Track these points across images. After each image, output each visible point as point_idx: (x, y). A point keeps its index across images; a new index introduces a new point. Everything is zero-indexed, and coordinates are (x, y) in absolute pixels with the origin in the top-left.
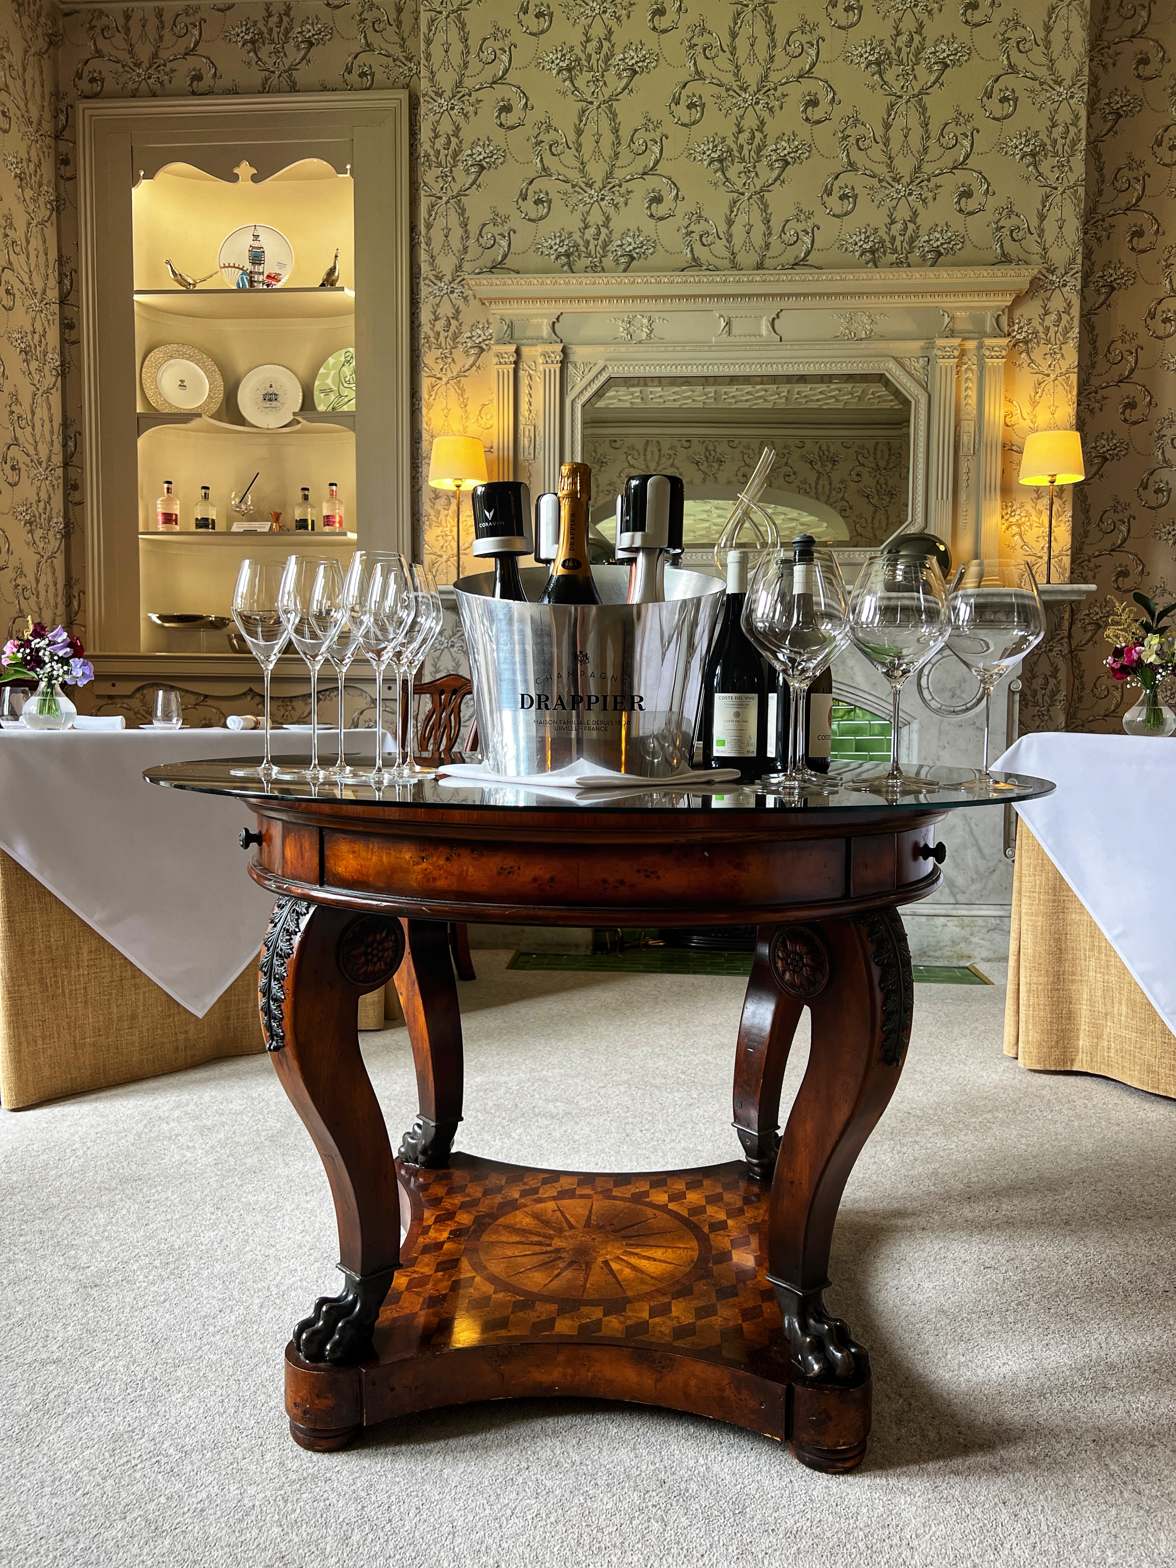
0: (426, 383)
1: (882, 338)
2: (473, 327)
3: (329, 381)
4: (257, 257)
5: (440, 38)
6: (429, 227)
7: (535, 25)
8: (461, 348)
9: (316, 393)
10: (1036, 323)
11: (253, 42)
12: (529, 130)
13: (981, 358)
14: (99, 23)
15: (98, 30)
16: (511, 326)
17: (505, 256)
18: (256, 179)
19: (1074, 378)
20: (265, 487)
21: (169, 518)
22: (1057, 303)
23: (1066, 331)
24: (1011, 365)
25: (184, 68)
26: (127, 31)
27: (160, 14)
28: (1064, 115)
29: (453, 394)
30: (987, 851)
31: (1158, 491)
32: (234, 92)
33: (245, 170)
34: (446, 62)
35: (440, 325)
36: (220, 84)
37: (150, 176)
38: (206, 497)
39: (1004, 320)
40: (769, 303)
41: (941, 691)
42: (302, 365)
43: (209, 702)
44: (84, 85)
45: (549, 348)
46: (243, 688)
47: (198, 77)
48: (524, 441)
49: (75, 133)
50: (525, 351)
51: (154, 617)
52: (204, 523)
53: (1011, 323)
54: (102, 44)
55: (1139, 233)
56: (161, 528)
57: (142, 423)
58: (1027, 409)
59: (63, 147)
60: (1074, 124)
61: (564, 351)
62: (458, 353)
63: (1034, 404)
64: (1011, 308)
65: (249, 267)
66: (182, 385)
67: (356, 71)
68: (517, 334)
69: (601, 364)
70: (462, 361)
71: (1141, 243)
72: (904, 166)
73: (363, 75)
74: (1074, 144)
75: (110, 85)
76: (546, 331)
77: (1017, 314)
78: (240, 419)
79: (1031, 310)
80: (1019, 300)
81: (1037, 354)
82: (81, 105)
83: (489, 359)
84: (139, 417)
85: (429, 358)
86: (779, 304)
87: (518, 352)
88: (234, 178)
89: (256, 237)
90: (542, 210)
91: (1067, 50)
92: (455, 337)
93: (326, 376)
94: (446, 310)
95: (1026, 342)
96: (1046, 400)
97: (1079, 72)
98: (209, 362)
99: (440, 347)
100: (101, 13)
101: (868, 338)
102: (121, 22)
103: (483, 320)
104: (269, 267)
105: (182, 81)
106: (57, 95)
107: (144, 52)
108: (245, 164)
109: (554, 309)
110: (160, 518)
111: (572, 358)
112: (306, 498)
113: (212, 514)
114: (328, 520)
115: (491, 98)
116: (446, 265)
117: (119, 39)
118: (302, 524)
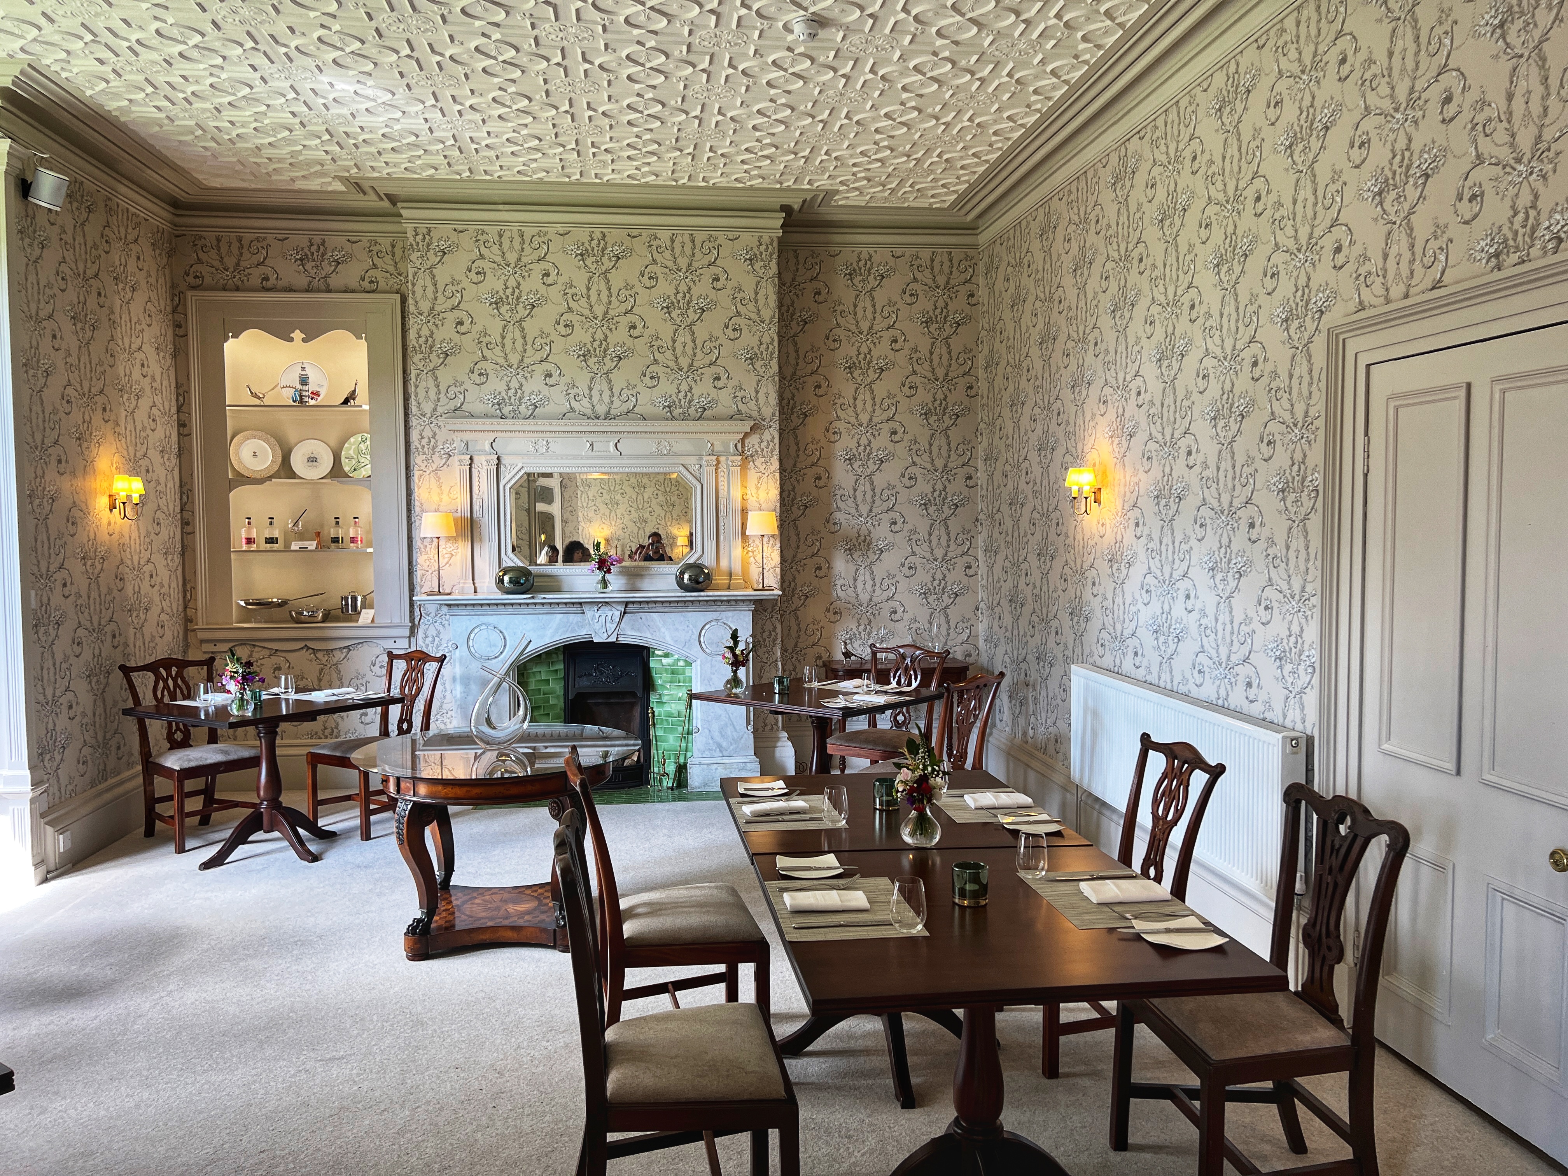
0: (416, 473)
1: (676, 455)
2: (444, 443)
3: (351, 452)
4: (304, 381)
5: (420, 283)
6: (416, 387)
7: (475, 278)
8: (437, 454)
9: (343, 459)
10: (756, 446)
11: (301, 260)
12: (474, 335)
13: (727, 465)
14: (200, 243)
15: (199, 247)
16: (467, 444)
17: (462, 404)
18: (304, 340)
19: (777, 475)
20: (310, 515)
21: (249, 541)
22: (767, 436)
23: (772, 451)
24: (744, 467)
25: (256, 274)
26: (219, 249)
27: (240, 240)
28: (766, 339)
29: (433, 481)
30: (738, 728)
31: (835, 524)
32: (290, 290)
33: (298, 335)
34: (424, 296)
35: (424, 441)
36: (281, 284)
37: (235, 336)
38: (271, 523)
39: (739, 446)
40: (613, 435)
41: (711, 644)
42: (333, 441)
43: (279, 654)
44: (190, 279)
45: (489, 457)
46: (302, 644)
47: (266, 279)
48: (476, 507)
49: (185, 309)
50: (475, 458)
51: (242, 603)
52: (271, 541)
53: (743, 446)
54: (201, 255)
55: (819, 386)
56: (244, 548)
57: (232, 485)
58: (754, 491)
59: (179, 317)
60: (772, 344)
61: (498, 458)
62: (436, 457)
63: (758, 488)
64: (743, 440)
65: (299, 387)
66: (255, 455)
67: (367, 280)
68: (470, 448)
69: (520, 466)
70: (438, 461)
71: (820, 392)
72: (684, 362)
73: (371, 282)
74: (772, 354)
75: (208, 280)
76: (487, 447)
77: (747, 441)
78: (292, 475)
79: (753, 440)
80: (746, 435)
81: (759, 461)
82: (189, 294)
83: (455, 460)
84: (230, 480)
85: (418, 460)
86: (618, 436)
87: (471, 458)
88: (291, 340)
89: (303, 369)
90: (483, 379)
91: (766, 304)
92: (434, 448)
93: (350, 449)
94: (428, 433)
95: (752, 456)
96: (764, 487)
97: (773, 316)
98: (272, 440)
99: (424, 453)
100: (201, 237)
101: (668, 454)
102: (215, 243)
103: (450, 440)
104: (312, 387)
105: (255, 281)
106: (173, 286)
107: (230, 262)
108: (298, 331)
109: (492, 436)
110: (244, 541)
111: (503, 461)
112: (337, 523)
113: (276, 534)
114: (353, 540)
115: (452, 317)
116: (428, 408)
117: (213, 253)
118: (335, 540)
